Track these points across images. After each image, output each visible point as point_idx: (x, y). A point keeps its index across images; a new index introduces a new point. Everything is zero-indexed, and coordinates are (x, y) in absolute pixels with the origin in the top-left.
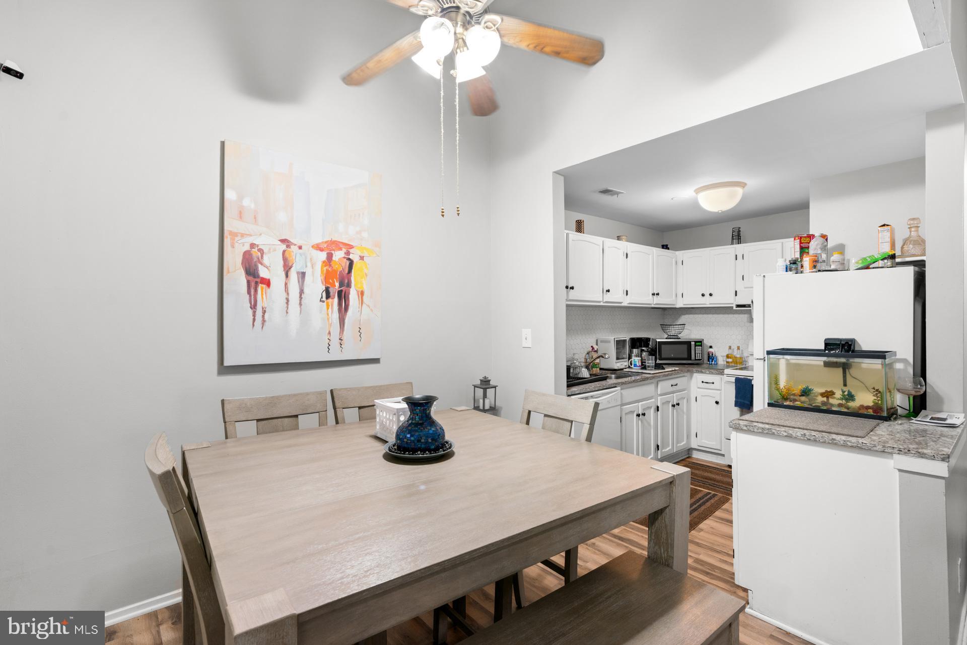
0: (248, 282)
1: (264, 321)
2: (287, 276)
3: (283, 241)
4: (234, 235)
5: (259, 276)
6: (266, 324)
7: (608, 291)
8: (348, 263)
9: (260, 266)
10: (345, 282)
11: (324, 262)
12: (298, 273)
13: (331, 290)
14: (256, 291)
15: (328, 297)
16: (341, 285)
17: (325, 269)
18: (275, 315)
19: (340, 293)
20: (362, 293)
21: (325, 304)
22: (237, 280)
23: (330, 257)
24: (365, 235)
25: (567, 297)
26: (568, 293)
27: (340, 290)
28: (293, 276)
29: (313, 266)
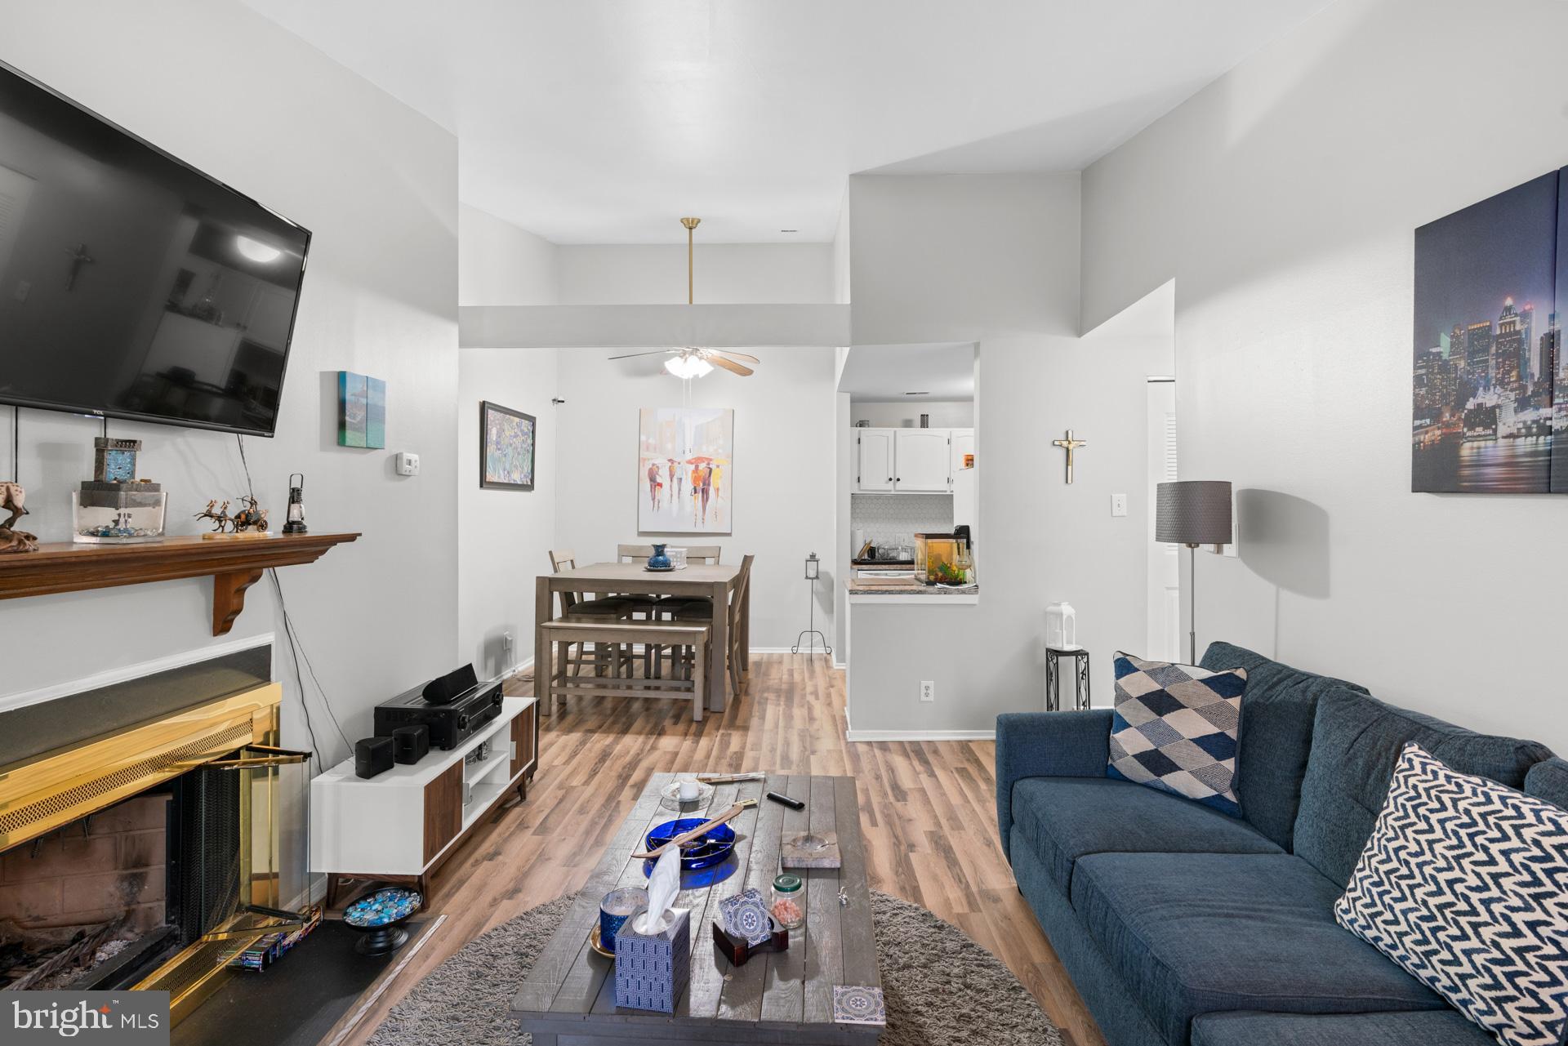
0: (651, 486)
1: (659, 507)
2: (672, 481)
3: (669, 460)
4: (644, 460)
5: (656, 482)
6: (660, 509)
8: (708, 470)
9: (657, 475)
10: (707, 483)
11: (693, 471)
12: (678, 479)
13: (697, 488)
14: (655, 490)
15: (695, 492)
16: (704, 484)
17: (694, 475)
18: (664, 504)
19: (703, 490)
20: (718, 489)
21: (694, 497)
22: (647, 484)
23: (697, 467)
24: (720, 451)
25: (893, 489)
26: (894, 484)
27: (703, 487)
28: (675, 480)
29: (686, 474)
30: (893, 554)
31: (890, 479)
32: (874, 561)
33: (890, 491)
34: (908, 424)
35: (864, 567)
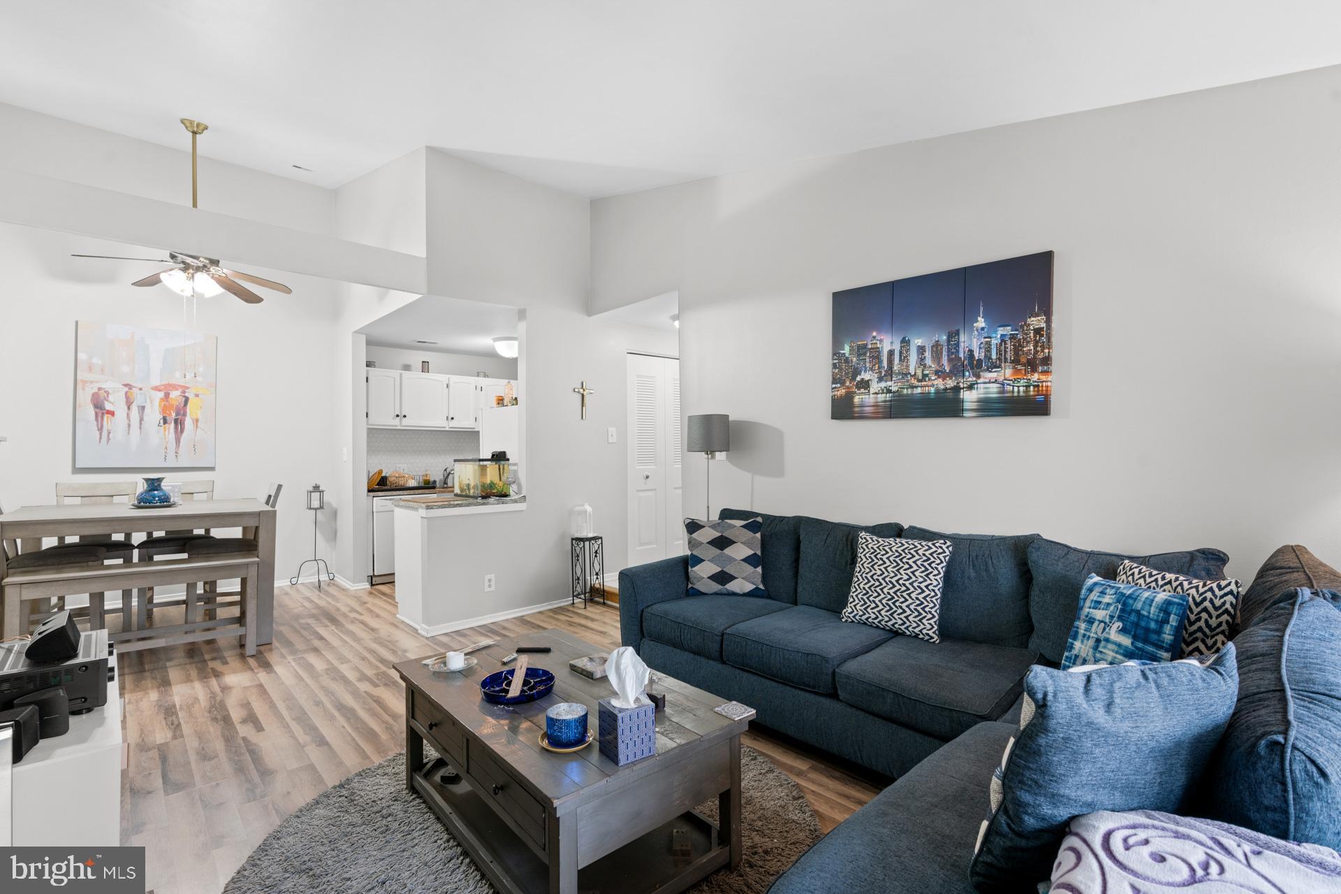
0: (96, 414)
1: (109, 439)
2: (129, 408)
3: (126, 385)
4: (84, 382)
5: (105, 409)
6: (111, 441)
7: (452, 418)
8: (184, 399)
9: (106, 402)
10: (181, 413)
11: (162, 399)
12: (138, 407)
13: (168, 418)
14: (102, 419)
15: (165, 422)
16: (177, 414)
17: (163, 404)
19: (176, 421)
20: (197, 421)
21: (162, 428)
23: (167, 395)
24: (200, 378)
25: (398, 424)
26: (401, 420)
27: (176, 418)
28: (134, 409)
29: (151, 402)
30: (402, 483)
31: (398, 416)
32: (386, 488)
33: (397, 426)
34: (407, 368)
35: (380, 494)
